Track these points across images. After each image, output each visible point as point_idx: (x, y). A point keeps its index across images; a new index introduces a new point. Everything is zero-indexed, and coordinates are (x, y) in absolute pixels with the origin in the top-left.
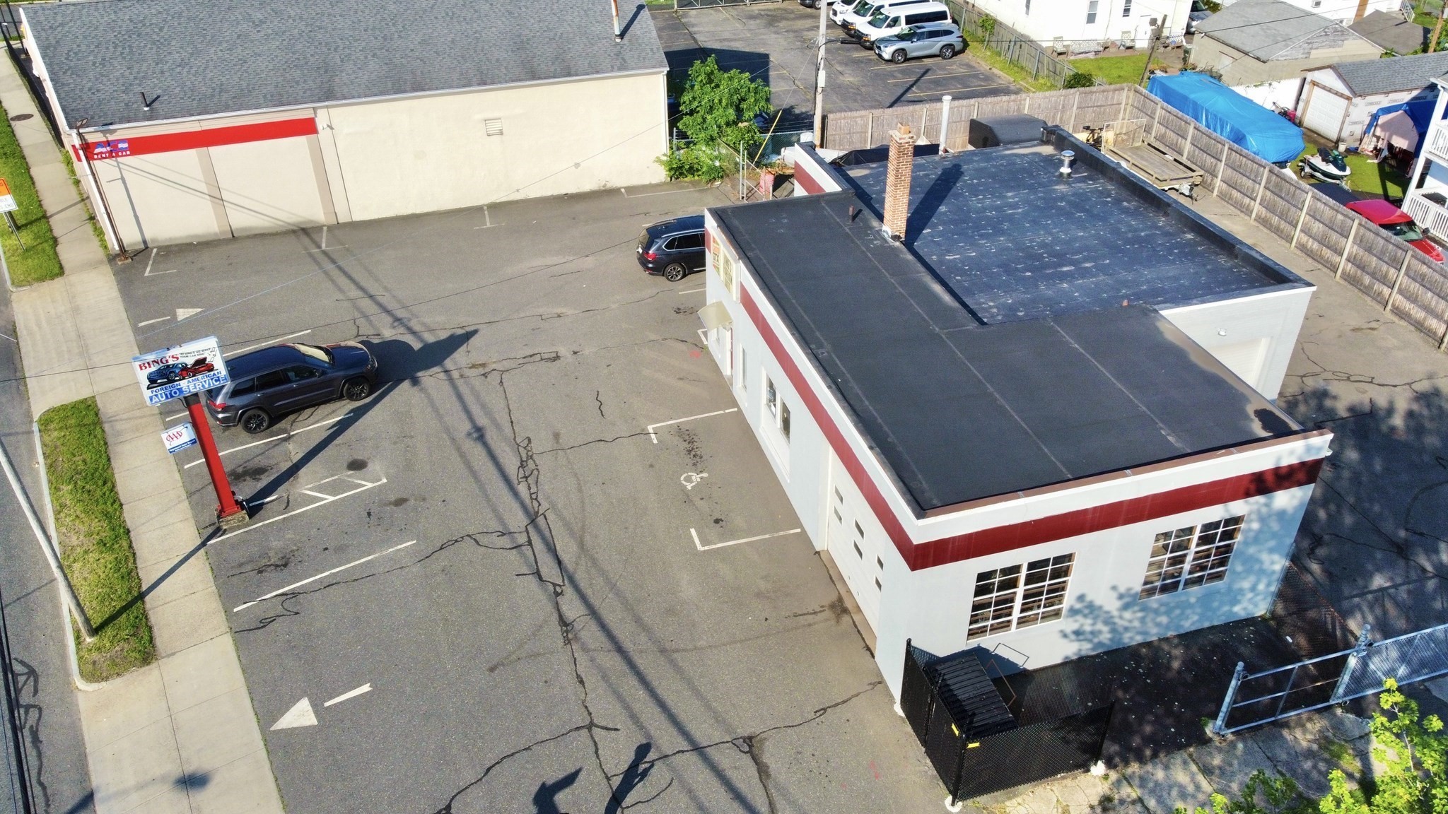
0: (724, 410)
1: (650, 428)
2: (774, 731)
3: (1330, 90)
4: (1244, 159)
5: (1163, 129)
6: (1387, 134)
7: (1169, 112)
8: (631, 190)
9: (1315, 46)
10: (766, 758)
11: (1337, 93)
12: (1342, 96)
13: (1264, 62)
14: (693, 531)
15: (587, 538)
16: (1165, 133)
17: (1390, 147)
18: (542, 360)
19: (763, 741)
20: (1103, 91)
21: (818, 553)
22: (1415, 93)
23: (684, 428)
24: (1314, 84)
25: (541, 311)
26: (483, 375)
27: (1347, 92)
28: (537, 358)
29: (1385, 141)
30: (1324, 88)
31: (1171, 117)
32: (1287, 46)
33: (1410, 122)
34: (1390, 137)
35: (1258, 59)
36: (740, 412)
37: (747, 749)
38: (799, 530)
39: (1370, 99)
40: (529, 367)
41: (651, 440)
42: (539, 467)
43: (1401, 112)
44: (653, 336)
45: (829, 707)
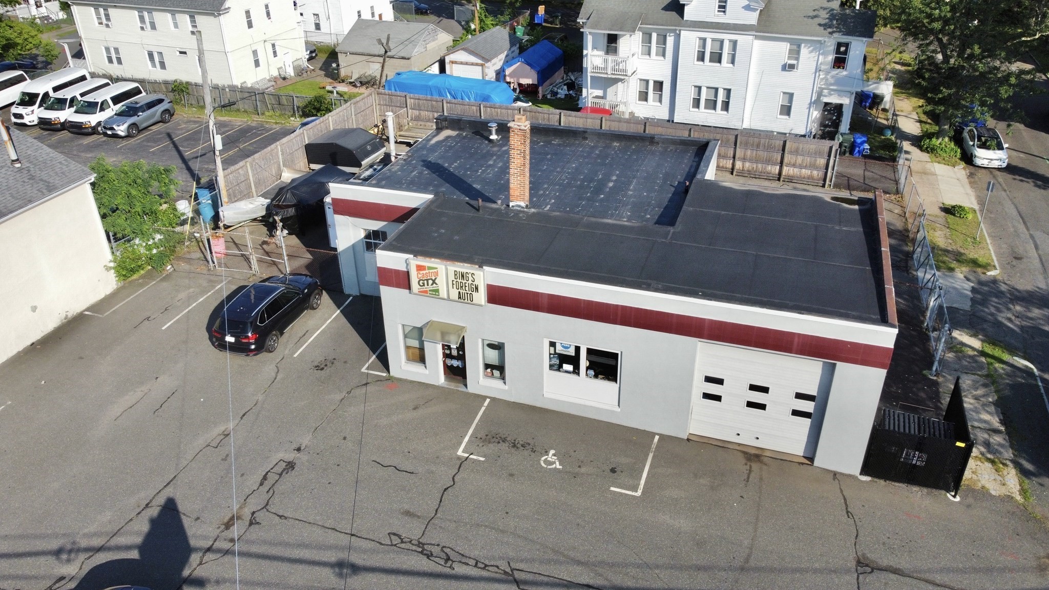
0: (482, 405)
1: (460, 452)
2: (857, 547)
3: (467, 64)
4: (499, 110)
5: (416, 112)
6: (515, 79)
7: (419, 99)
8: (93, 308)
9: (427, 42)
10: (884, 562)
11: (472, 64)
12: (477, 64)
13: (408, 59)
14: (612, 489)
15: (572, 554)
16: (420, 114)
17: (520, 85)
18: (281, 475)
19: (864, 555)
20: (363, 99)
21: (688, 440)
22: (506, 53)
23: (482, 434)
24: (452, 62)
25: (201, 442)
26: (251, 524)
27: (480, 61)
28: (272, 478)
29: (516, 83)
30: (462, 63)
31: (421, 102)
32: (416, 45)
33: (528, 68)
34: (518, 80)
35: (403, 58)
36: (493, 400)
37: (869, 570)
38: (657, 437)
39: (493, 61)
40: (279, 488)
41: (474, 461)
42: (442, 545)
43: (519, 63)
44: (338, 397)
45: (847, 509)
